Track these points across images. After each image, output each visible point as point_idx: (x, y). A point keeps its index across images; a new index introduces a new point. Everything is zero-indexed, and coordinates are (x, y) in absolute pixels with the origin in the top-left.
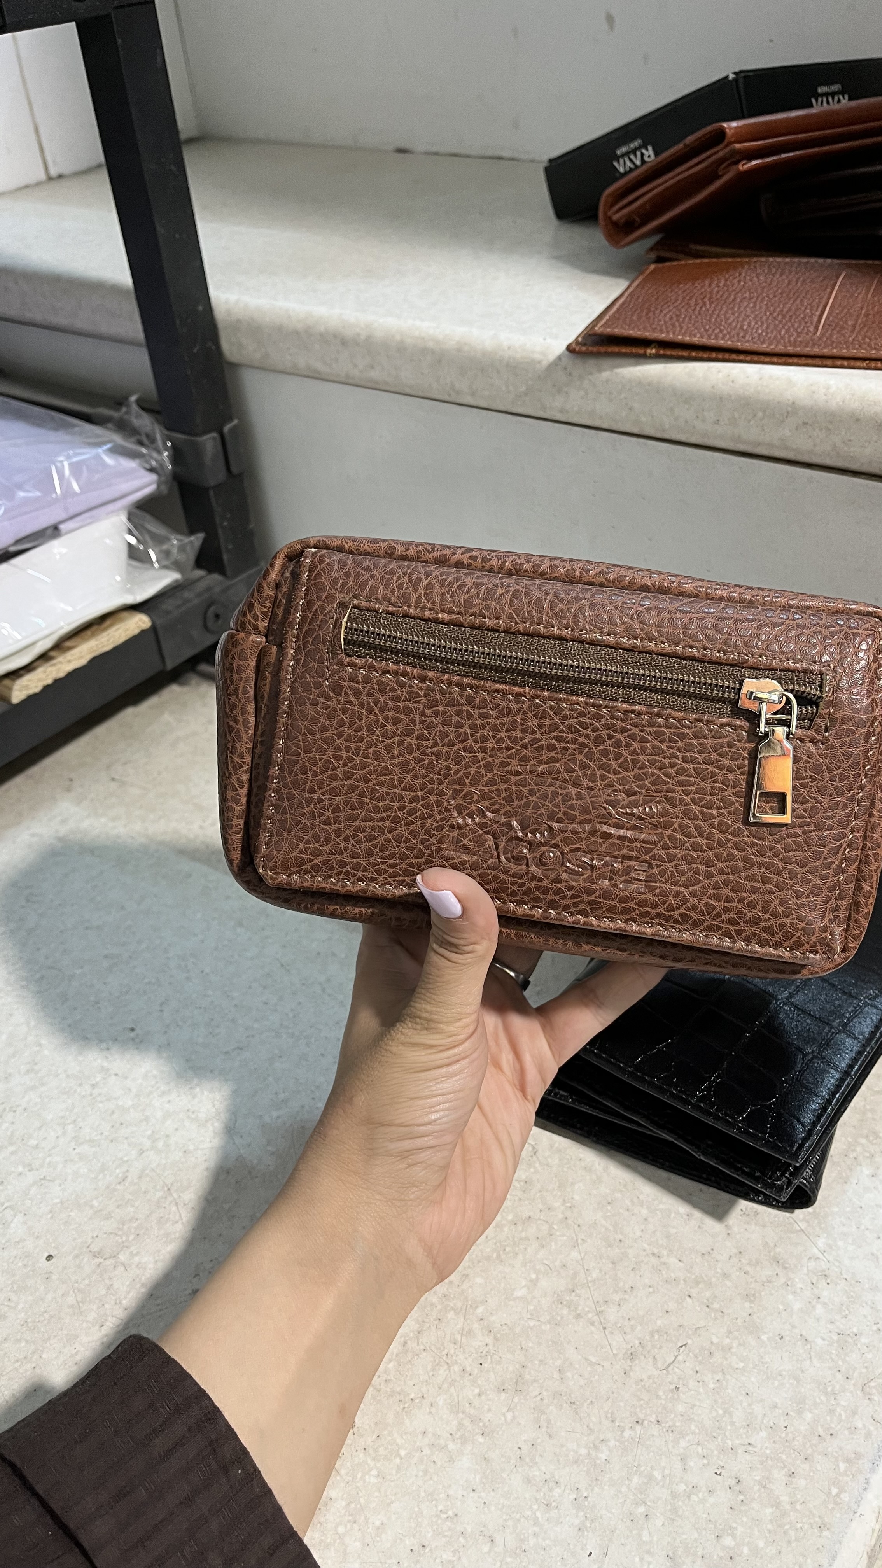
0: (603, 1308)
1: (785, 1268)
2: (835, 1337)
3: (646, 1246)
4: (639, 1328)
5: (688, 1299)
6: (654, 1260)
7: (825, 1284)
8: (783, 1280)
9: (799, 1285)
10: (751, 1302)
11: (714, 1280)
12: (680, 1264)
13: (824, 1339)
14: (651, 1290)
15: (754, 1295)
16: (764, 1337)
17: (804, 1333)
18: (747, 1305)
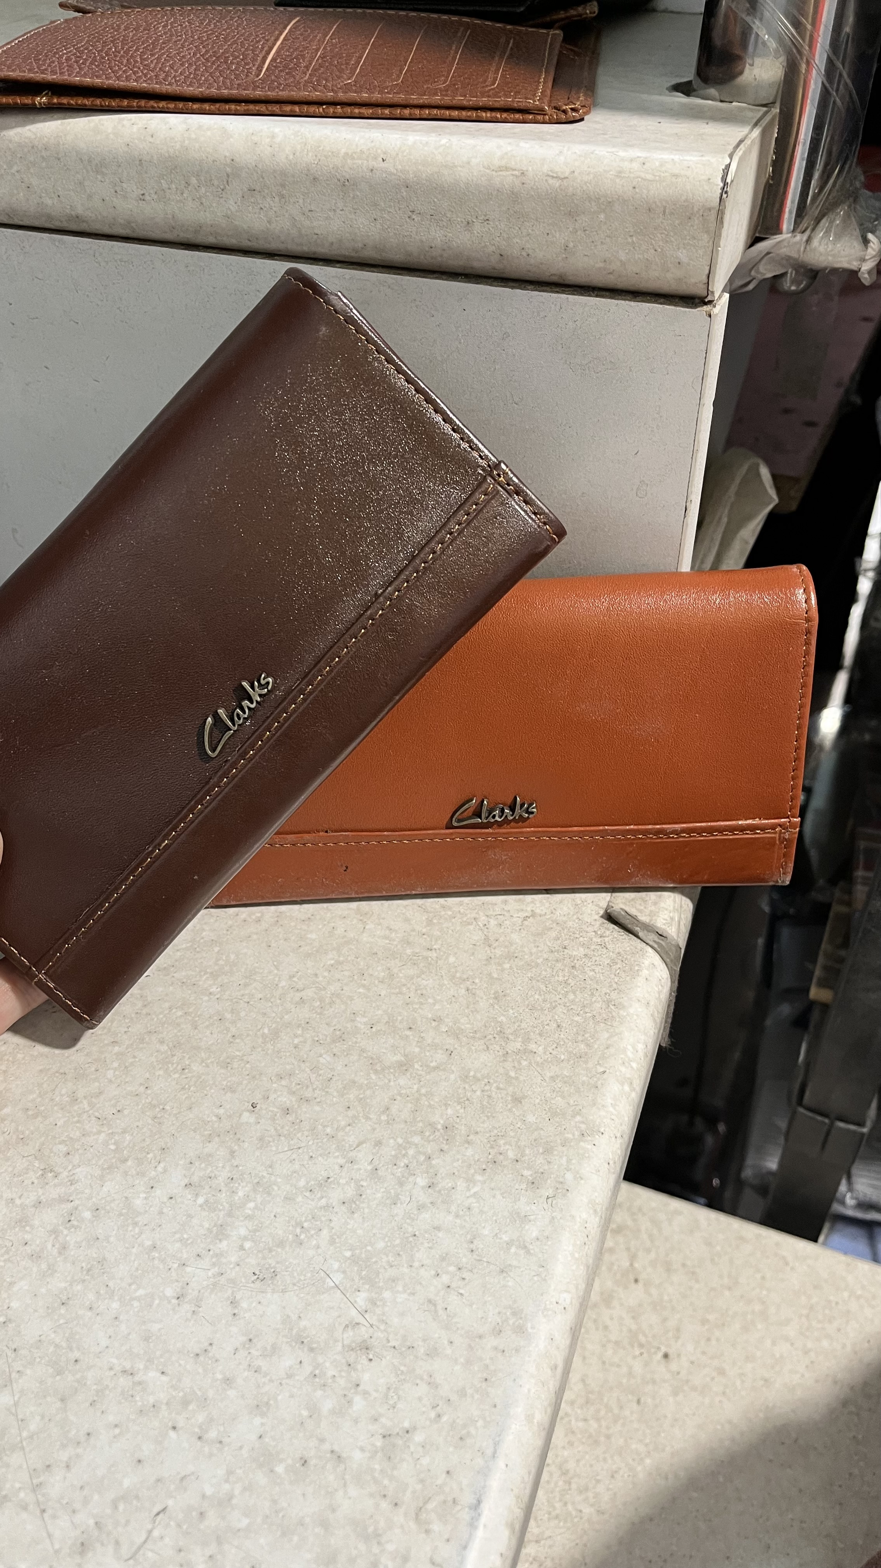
0: (42, 1479)
1: (312, 1350)
2: (379, 1443)
3: (114, 1361)
4: (96, 1497)
5: (172, 1434)
6: (123, 1381)
7: (365, 1362)
8: (308, 1369)
9: (330, 1373)
10: (263, 1415)
11: (211, 1393)
12: (164, 1378)
13: (362, 1449)
14: (117, 1431)
15: (267, 1403)
16: (280, 1469)
17: (336, 1448)
18: (258, 1421)
